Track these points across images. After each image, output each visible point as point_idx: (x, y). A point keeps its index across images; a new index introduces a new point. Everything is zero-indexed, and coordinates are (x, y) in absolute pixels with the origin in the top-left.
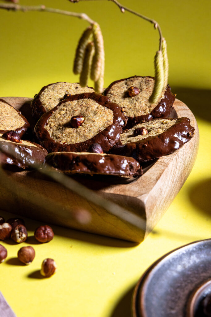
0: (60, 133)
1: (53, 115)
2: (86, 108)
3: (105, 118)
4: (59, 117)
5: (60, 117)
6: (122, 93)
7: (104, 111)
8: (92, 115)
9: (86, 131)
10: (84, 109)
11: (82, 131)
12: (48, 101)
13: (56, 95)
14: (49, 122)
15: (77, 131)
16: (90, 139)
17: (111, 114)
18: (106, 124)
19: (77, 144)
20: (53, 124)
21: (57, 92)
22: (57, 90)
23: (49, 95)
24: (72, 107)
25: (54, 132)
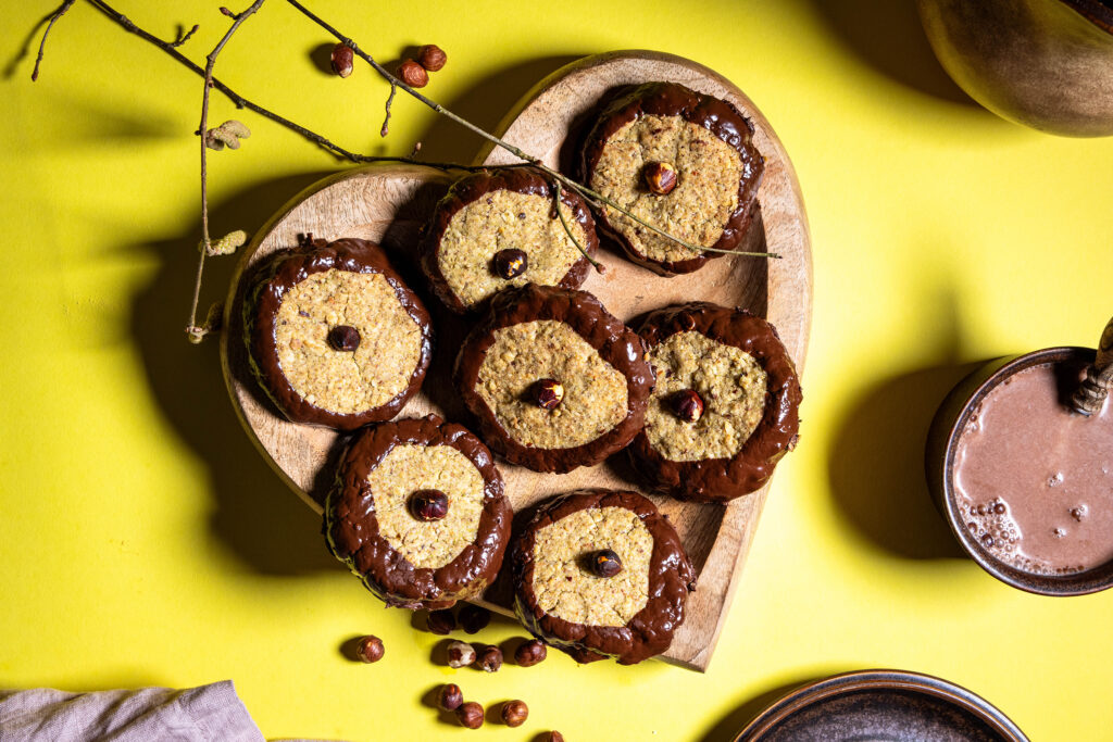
0: (514, 416)
1: (489, 358)
2: (563, 359)
3: (609, 398)
4: (504, 368)
5: (507, 370)
6: (632, 175)
7: (606, 378)
8: (579, 384)
9: (572, 427)
10: (560, 359)
11: (564, 428)
12: (464, 281)
14: (483, 376)
15: (552, 425)
16: (582, 446)
17: (622, 384)
18: (613, 417)
19: (555, 450)
20: (493, 386)
21: (477, 240)
22: (475, 235)
23: (462, 258)
24: (530, 349)
25: (501, 406)
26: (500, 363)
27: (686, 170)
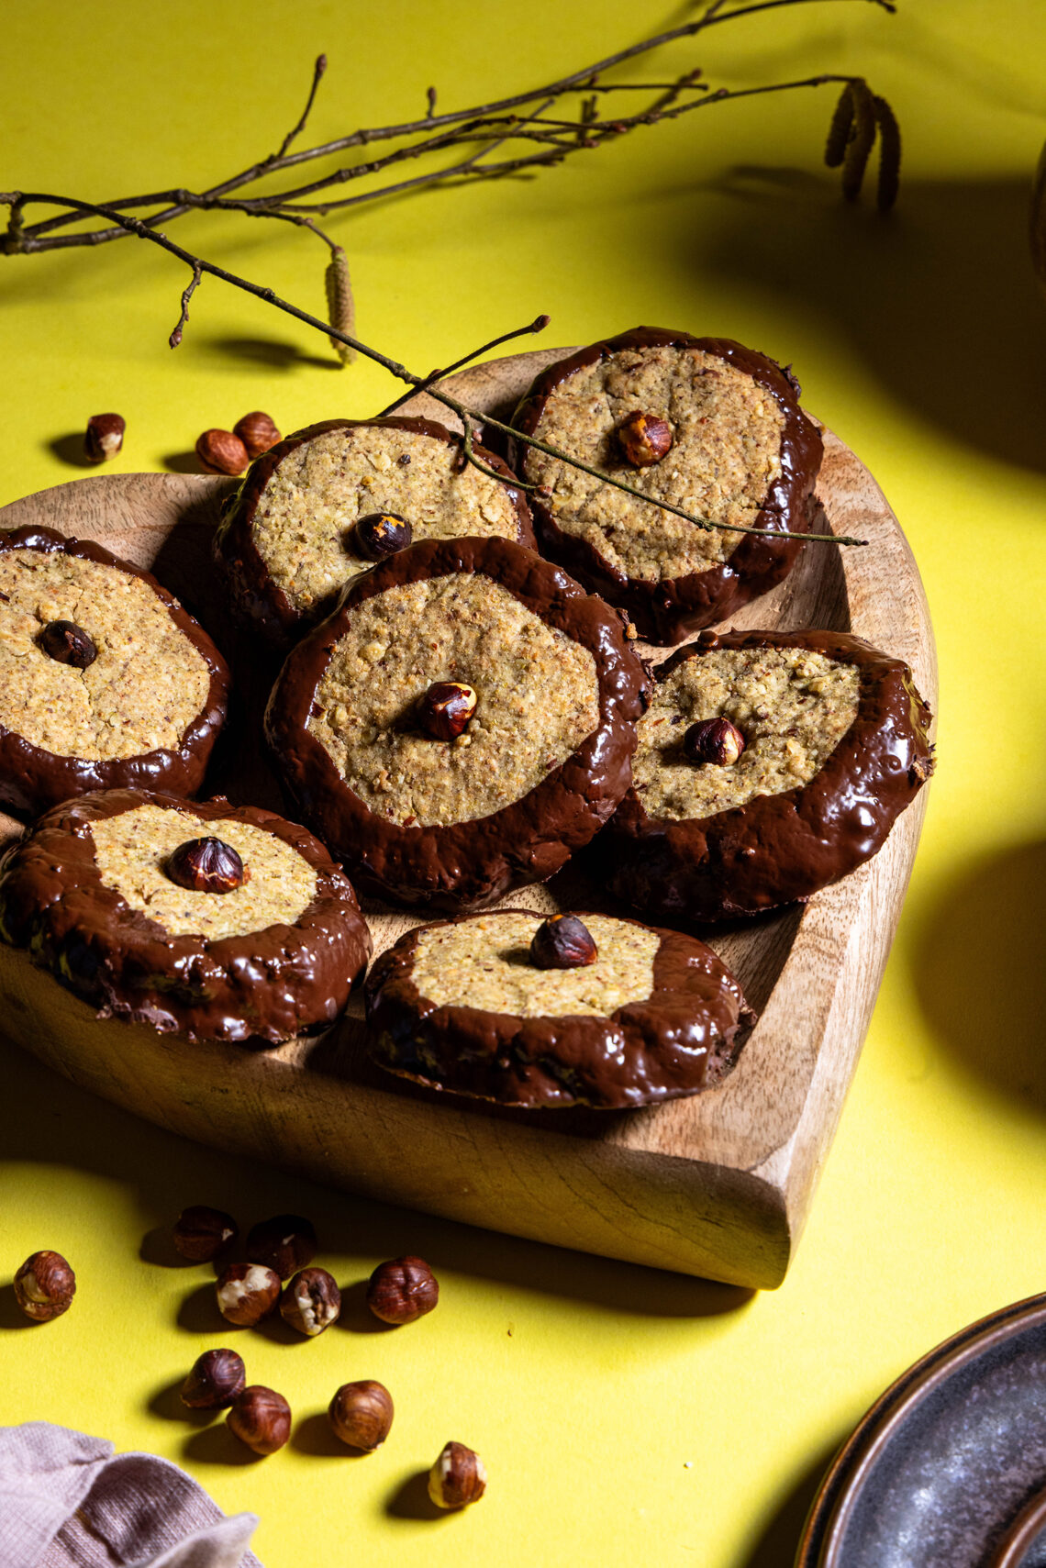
0: (381, 767)
1: (337, 661)
2: (476, 633)
3: (563, 696)
4: (364, 675)
5: (369, 679)
7: (556, 656)
8: (506, 674)
9: (494, 763)
10: (469, 636)
11: (476, 766)
12: (296, 558)
13: (322, 512)
14: (324, 700)
15: (454, 764)
16: (512, 806)
17: (586, 668)
18: (572, 730)
19: (460, 825)
20: (342, 715)
21: (324, 495)
22: (320, 487)
23: (295, 521)
24: (414, 626)
25: (356, 754)
26: (359, 667)
27: (688, 419)
